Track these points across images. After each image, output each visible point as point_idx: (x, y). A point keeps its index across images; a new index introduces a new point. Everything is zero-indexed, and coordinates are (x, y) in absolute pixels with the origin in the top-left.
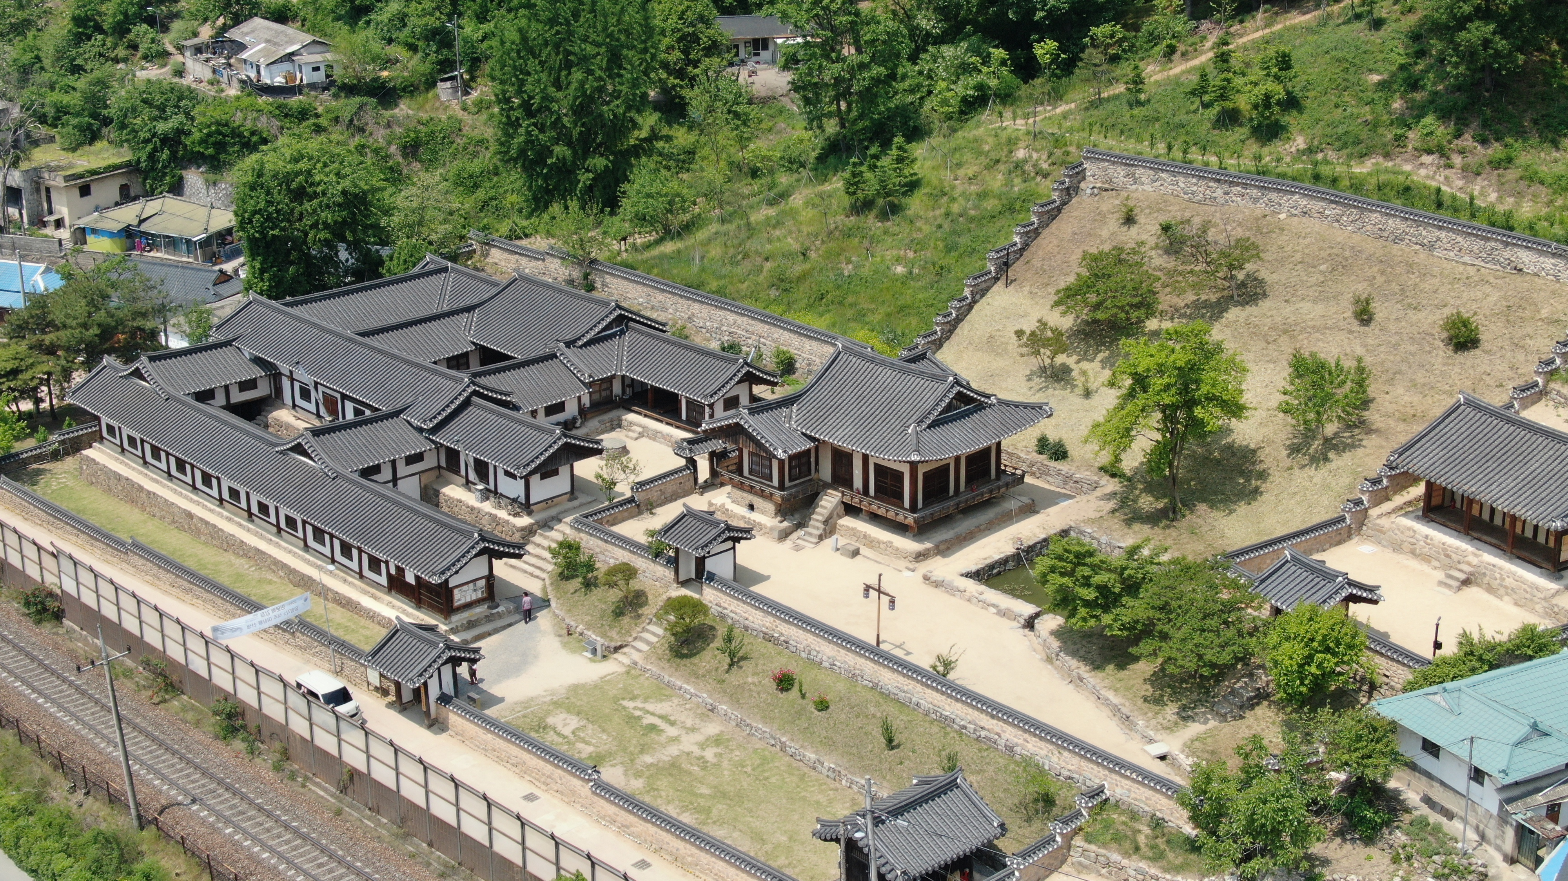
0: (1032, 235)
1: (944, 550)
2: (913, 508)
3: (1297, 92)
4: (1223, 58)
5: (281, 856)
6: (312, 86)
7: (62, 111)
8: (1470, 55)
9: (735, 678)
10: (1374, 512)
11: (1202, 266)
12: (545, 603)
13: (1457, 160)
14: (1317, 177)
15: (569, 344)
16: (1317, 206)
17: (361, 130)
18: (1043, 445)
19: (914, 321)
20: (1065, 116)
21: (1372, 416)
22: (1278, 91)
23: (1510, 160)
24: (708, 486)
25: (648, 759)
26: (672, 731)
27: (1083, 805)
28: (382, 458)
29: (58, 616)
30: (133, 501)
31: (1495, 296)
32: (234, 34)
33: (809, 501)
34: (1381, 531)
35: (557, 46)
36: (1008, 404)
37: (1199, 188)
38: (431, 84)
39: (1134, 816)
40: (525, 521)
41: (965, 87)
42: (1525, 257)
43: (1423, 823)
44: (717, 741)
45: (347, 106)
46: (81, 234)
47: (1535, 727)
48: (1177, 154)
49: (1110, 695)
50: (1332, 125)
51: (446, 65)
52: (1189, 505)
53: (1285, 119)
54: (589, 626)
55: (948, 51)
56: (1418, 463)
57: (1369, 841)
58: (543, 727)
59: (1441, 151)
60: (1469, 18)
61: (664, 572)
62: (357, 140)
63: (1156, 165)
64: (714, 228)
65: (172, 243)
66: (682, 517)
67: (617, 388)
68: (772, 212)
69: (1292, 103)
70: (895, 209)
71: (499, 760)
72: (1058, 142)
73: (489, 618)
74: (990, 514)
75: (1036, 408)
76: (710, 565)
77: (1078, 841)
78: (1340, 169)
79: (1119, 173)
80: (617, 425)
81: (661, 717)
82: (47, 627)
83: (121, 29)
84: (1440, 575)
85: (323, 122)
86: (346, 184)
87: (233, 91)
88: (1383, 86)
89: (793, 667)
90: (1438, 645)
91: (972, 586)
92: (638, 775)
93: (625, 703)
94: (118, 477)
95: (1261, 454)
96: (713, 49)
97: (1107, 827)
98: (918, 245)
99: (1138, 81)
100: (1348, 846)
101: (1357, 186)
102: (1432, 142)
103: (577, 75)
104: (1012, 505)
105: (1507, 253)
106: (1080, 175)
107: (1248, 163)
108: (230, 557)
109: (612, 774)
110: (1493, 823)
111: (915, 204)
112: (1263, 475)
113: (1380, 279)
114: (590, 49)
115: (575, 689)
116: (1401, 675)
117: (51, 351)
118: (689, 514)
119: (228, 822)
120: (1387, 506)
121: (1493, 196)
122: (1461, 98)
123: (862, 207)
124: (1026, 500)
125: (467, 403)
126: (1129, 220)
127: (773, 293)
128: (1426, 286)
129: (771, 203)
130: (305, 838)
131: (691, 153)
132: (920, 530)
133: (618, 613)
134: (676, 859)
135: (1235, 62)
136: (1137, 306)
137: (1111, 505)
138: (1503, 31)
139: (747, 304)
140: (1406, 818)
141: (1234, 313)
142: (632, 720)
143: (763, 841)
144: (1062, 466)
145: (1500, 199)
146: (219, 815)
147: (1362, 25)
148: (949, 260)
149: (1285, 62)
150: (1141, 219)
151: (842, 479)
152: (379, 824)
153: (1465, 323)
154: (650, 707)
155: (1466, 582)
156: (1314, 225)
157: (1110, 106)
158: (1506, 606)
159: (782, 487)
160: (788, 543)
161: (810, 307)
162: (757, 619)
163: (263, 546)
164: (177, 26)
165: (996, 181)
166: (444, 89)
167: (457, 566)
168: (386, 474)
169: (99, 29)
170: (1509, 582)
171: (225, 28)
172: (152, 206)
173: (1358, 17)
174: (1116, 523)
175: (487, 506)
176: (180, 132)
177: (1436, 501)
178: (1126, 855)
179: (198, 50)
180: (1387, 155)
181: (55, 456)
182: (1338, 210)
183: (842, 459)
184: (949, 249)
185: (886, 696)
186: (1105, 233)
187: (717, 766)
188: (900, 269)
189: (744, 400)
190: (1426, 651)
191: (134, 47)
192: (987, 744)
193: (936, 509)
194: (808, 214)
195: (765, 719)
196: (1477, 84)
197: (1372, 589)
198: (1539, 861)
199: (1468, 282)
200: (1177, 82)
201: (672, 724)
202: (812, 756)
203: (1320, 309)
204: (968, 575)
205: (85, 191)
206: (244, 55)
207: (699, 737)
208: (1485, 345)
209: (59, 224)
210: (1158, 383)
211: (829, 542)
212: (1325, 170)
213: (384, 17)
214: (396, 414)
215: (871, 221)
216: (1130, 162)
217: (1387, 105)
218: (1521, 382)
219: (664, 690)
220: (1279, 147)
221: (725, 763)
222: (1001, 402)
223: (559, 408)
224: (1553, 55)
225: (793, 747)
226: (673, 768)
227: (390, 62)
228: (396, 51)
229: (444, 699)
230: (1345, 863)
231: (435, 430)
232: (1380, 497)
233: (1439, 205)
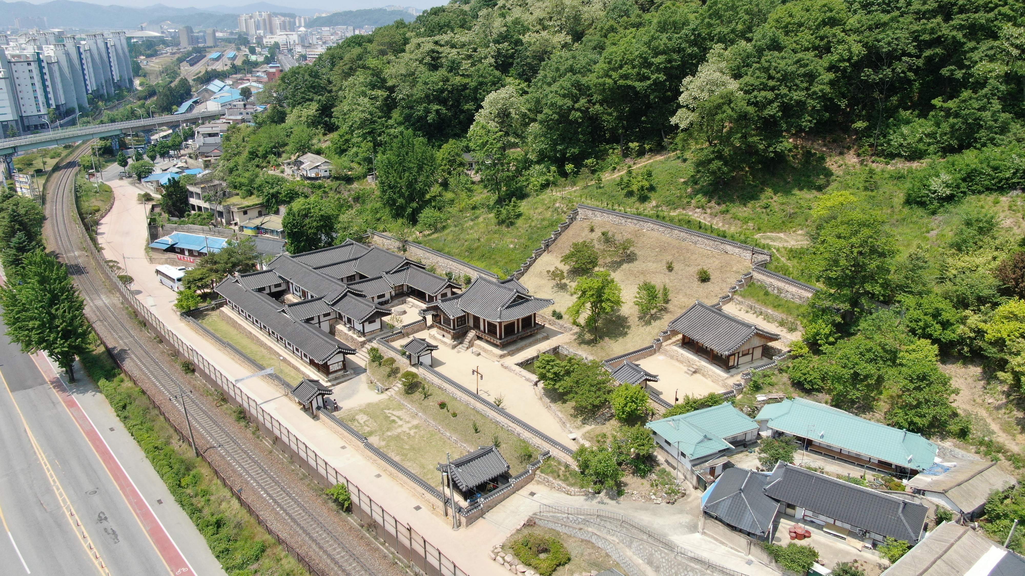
0: (558, 235)
1: (511, 354)
2: (501, 338)
3: (654, 185)
4: (630, 172)
5: (245, 469)
6: (324, 177)
7: (241, 185)
8: (713, 173)
9: (426, 403)
10: (664, 344)
11: (613, 249)
12: (365, 370)
13: (709, 211)
14: (658, 216)
15: (387, 273)
16: (656, 227)
17: (340, 193)
18: (554, 313)
19: (515, 265)
20: (575, 192)
21: (670, 306)
22: (646, 184)
23: (728, 211)
24: (431, 327)
25: (389, 434)
26: (400, 423)
27: (540, 458)
28: (315, 315)
29: (193, 371)
30: (235, 327)
31: (717, 262)
32: (301, 159)
33: (465, 334)
34: (666, 351)
35: (400, 164)
36: (538, 299)
37: (617, 219)
38: (365, 176)
39: (559, 463)
40: (363, 339)
41: (542, 179)
42: (729, 248)
43: (664, 471)
44: (416, 427)
45: (335, 184)
46: (242, 228)
47: (705, 437)
48: (610, 206)
49: (559, 414)
50: (665, 197)
51: (370, 170)
52: (601, 338)
53: (649, 195)
54: (378, 380)
55: (537, 167)
56: (679, 327)
57: (643, 477)
58: (353, 420)
59: (703, 207)
60: (713, 159)
61: (405, 361)
62: (338, 196)
63: (602, 211)
64: (452, 228)
65: (272, 232)
66: (412, 341)
67: (405, 289)
68: (471, 223)
69: (652, 188)
70: (512, 224)
71: (335, 432)
72: (570, 201)
73: (343, 376)
74: (531, 340)
75: (548, 301)
76: (421, 359)
77: (538, 472)
78: (666, 213)
79: (590, 213)
80: (404, 302)
81: (398, 417)
82: (189, 375)
83: (265, 157)
84: (685, 369)
85: (327, 190)
86: (322, 213)
87: (298, 179)
88: (685, 183)
89: (446, 400)
90: (677, 400)
91: (518, 368)
92: (384, 440)
93: (387, 411)
94: (231, 318)
95: (629, 320)
96: (462, 164)
97: (549, 467)
98: (520, 237)
99: (600, 179)
100: (635, 478)
101: (671, 220)
102: (700, 204)
103: (407, 174)
104: (539, 336)
105: (722, 246)
106: (577, 213)
107: (634, 210)
108: (262, 349)
109: (374, 440)
110: (689, 473)
111: (520, 222)
112: (629, 327)
113: (677, 255)
114: (412, 165)
115: (369, 405)
116: (662, 410)
117: (216, 271)
118: (414, 340)
119: (230, 455)
120: (669, 342)
121: (721, 224)
122: (711, 188)
123: (501, 223)
124: (545, 334)
125: (345, 295)
126: (592, 230)
127: (467, 254)
128: (693, 258)
129: (472, 220)
130: (256, 462)
131: (453, 201)
132: (503, 346)
133: (389, 376)
134: (391, 474)
135: (634, 174)
136: (590, 263)
137: (575, 337)
138: (726, 164)
139: (456, 258)
140: (658, 468)
141: (625, 266)
142: (387, 418)
143: (424, 468)
144: (560, 322)
145: (723, 226)
146: (227, 452)
147: (680, 161)
148: (529, 243)
149: (649, 174)
150: (596, 230)
151: (476, 326)
152: (284, 457)
153: (705, 272)
154: (394, 413)
155: (695, 372)
156: (655, 234)
157: (590, 188)
158: (709, 382)
159: (454, 329)
160: (456, 350)
161: (479, 259)
162: (437, 381)
163: (272, 346)
164: (284, 155)
165: (548, 214)
166: (369, 178)
167: (330, 357)
168: (316, 320)
169: (257, 156)
170: (710, 373)
171: (299, 156)
172: (267, 219)
173: (679, 158)
174: (575, 344)
175: (350, 333)
176: (278, 193)
177: (686, 340)
178: (555, 478)
179: (289, 164)
180: (684, 209)
181: (213, 309)
182: (664, 229)
183: (477, 319)
184: (529, 239)
185: (478, 412)
186: (583, 235)
187: (414, 437)
188: (512, 246)
189: (449, 295)
190: (672, 402)
191: (269, 162)
192: (510, 432)
193: (509, 338)
194: (482, 225)
195: (434, 419)
196: (718, 183)
197: (655, 377)
198: (705, 489)
199: (708, 257)
200: (614, 180)
201: (401, 420)
202: (448, 434)
203: (655, 265)
204: (517, 364)
205: (245, 213)
206: (303, 166)
207: (410, 425)
208: (712, 280)
209: (236, 224)
210: (589, 293)
211: (470, 350)
212: (661, 214)
213: (351, 153)
214: (321, 299)
215: (504, 228)
216: (593, 209)
217: (686, 190)
218: (724, 295)
219: (400, 407)
220: (647, 204)
221: (417, 436)
222: (535, 299)
223: (383, 296)
224: (747, 172)
225: (442, 431)
226: (398, 437)
227: (351, 169)
228: (354, 165)
229: (319, 408)
230: (633, 486)
231: (333, 305)
232: (667, 338)
233: (700, 227)
